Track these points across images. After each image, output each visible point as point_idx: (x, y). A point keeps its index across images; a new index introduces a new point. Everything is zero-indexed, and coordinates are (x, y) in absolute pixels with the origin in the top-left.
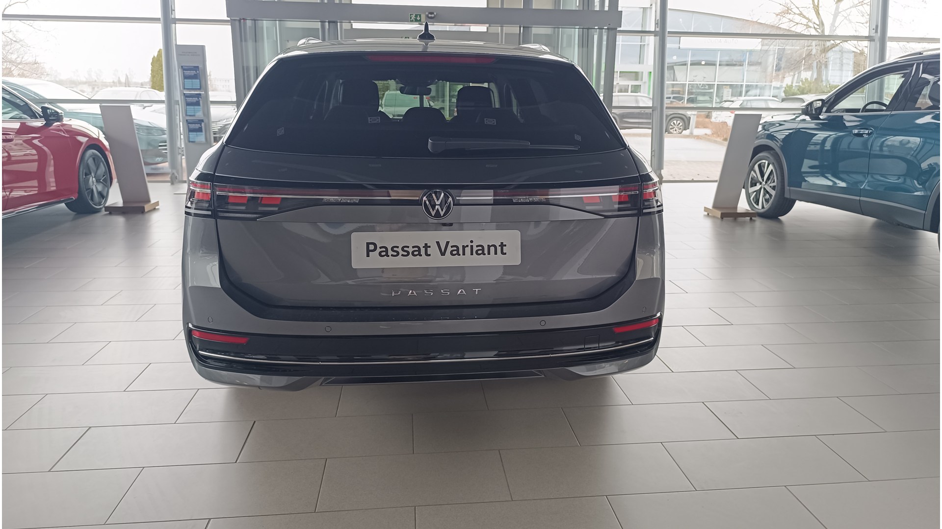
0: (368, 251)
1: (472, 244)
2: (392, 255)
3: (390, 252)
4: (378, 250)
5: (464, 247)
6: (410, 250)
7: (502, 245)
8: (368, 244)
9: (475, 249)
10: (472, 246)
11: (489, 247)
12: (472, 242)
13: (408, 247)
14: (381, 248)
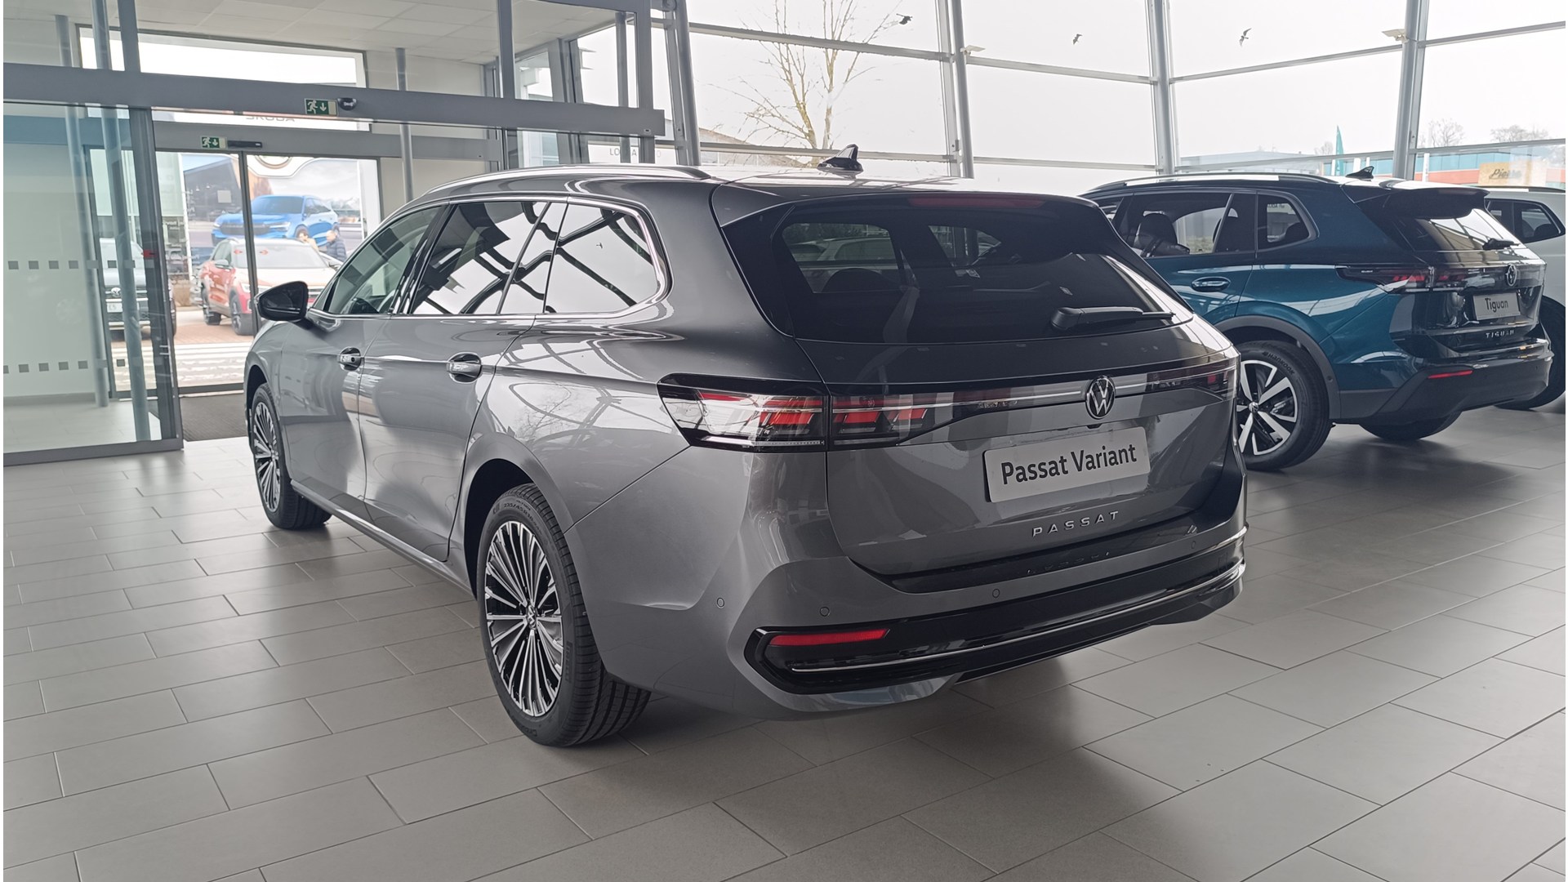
0: (1005, 475)
1: (1104, 451)
2: (1031, 478)
3: (1028, 474)
4: (1016, 472)
5: (1098, 456)
6: (1047, 467)
7: (1132, 449)
8: (1004, 465)
9: (1108, 457)
10: (1105, 454)
11: (1120, 452)
12: (1104, 448)
13: (1044, 464)
14: (1017, 469)
